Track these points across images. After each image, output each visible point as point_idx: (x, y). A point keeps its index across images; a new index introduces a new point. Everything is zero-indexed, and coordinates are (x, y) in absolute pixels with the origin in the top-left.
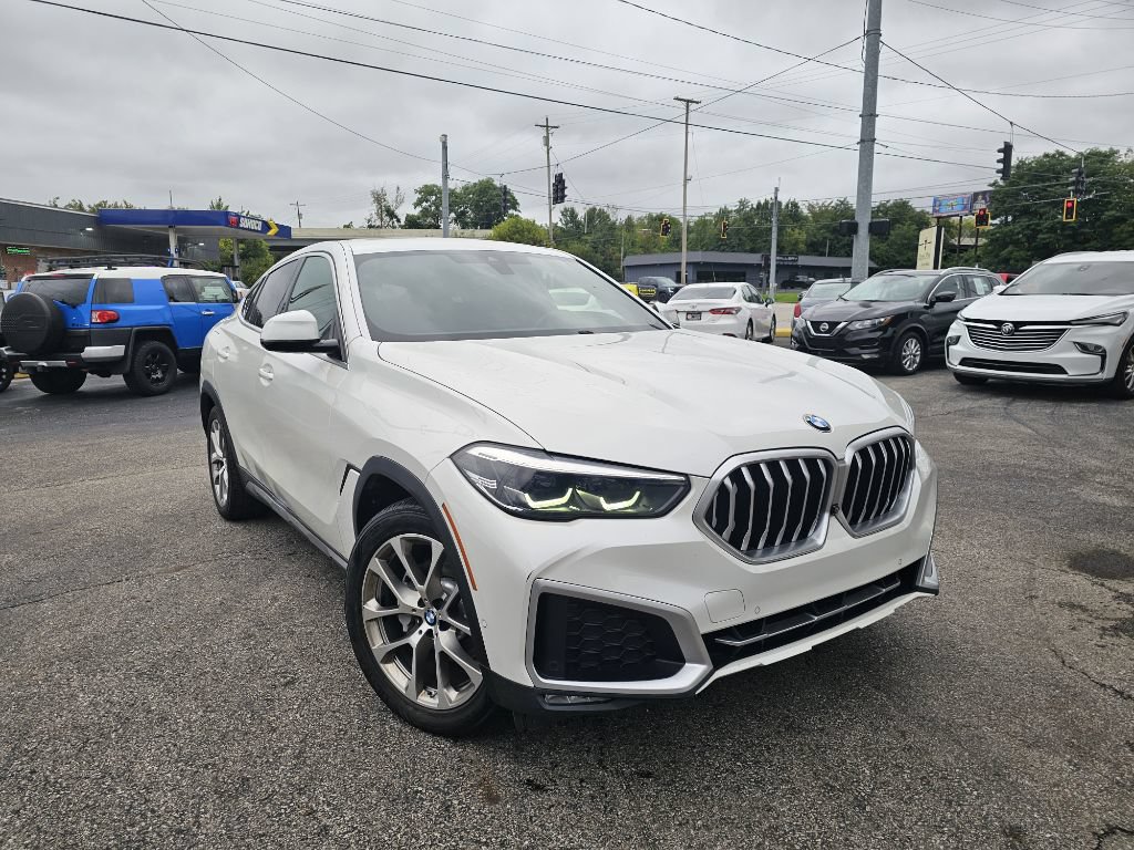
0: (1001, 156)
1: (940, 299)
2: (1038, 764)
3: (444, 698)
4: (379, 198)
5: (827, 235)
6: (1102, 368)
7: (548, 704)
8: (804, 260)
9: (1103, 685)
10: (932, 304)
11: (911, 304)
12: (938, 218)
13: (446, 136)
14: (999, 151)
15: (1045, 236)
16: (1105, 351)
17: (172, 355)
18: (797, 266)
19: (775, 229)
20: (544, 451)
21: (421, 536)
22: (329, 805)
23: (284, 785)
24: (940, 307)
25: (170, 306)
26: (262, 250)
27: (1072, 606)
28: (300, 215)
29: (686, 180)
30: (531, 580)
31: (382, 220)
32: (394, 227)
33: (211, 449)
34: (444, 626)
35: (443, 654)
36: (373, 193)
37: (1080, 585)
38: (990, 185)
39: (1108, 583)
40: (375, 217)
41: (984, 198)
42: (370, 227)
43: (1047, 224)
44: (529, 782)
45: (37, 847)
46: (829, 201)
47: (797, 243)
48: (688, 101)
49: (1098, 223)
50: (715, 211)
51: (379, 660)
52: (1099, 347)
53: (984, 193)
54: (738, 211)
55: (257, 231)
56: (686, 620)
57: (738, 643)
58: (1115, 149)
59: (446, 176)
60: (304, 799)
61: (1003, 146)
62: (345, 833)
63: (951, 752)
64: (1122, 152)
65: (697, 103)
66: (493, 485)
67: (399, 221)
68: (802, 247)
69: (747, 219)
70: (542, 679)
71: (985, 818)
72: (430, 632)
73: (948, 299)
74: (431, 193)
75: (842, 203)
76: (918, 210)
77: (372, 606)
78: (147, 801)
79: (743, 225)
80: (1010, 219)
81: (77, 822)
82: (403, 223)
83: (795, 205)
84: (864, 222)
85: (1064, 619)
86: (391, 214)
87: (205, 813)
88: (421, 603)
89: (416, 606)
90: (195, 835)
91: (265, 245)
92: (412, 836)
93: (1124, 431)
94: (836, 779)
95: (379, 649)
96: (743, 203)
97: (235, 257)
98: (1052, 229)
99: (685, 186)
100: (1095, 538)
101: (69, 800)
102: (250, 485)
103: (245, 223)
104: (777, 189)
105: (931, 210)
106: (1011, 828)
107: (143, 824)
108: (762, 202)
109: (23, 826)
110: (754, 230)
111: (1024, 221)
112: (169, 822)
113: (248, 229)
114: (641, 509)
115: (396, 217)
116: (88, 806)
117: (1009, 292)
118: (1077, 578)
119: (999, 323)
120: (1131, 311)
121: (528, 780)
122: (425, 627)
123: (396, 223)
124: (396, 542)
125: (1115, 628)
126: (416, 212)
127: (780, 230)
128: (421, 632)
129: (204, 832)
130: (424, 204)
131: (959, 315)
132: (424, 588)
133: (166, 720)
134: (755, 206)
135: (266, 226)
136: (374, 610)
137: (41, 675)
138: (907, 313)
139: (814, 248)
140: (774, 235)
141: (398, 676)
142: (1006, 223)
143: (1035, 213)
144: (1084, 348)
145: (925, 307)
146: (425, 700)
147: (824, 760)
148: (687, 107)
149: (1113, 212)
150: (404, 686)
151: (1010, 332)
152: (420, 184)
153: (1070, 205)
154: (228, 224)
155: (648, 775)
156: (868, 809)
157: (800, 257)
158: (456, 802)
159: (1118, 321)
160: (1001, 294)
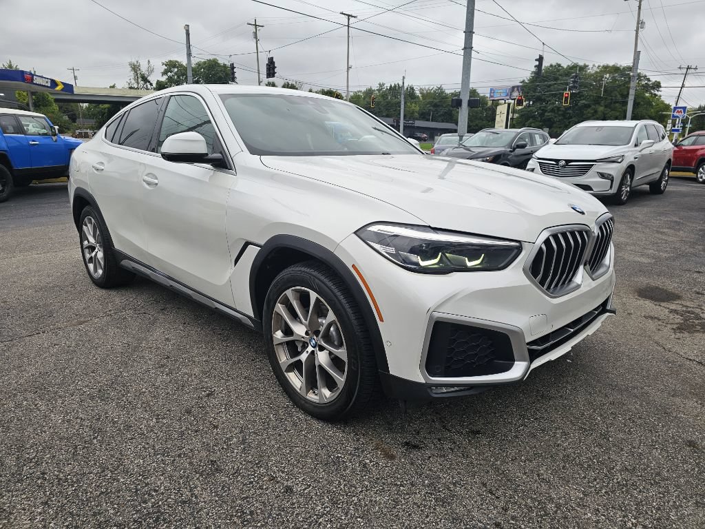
0: (537, 63)
1: (518, 147)
2: (682, 405)
3: (321, 395)
4: (135, 68)
5: (432, 108)
6: (611, 187)
7: (436, 393)
8: (419, 123)
9: (690, 360)
10: (514, 149)
11: (503, 149)
12: (493, 100)
13: (188, 26)
14: (536, 60)
15: (549, 114)
16: (613, 177)
17: (9, 173)
18: (414, 127)
19: (403, 103)
20: (429, 227)
21: (303, 288)
22: (283, 472)
23: (244, 463)
24: (518, 151)
25: (4, 137)
26: (48, 101)
27: (652, 318)
28: (75, 78)
29: (349, 68)
30: (430, 312)
31: (138, 83)
32: (147, 89)
33: (83, 237)
34: (322, 349)
35: (321, 367)
36: (130, 64)
37: (648, 305)
38: (521, 82)
39: (663, 304)
40: (133, 81)
41: (518, 90)
42: (131, 88)
43: (550, 107)
44: (407, 444)
45: (76, 527)
46: (432, 87)
47: (413, 113)
48: (349, 16)
49: (576, 108)
50: (364, 89)
51: (284, 369)
52: (610, 175)
53: (518, 87)
54: (379, 90)
55: (47, 87)
56: (519, 334)
57: (540, 348)
58: (587, 64)
59: (189, 55)
60: (262, 470)
61: (538, 57)
62: (304, 490)
63: (636, 402)
64: (590, 66)
65: (355, 17)
66: (392, 250)
67: (151, 84)
68: (416, 115)
69: (384, 95)
70: (431, 378)
71: (673, 438)
72: (313, 352)
73: (523, 146)
74: (174, 66)
75: (439, 88)
76: (482, 95)
77: (279, 335)
78: (147, 484)
79: (381, 100)
80: (531, 103)
81: (99, 505)
82: (154, 85)
83: (412, 88)
84: (465, 99)
85: (651, 325)
86: (145, 80)
87: (196, 487)
88: (307, 333)
89: (304, 335)
90: (197, 504)
91: (51, 98)
92: (351, 486)
93: (629, 222)
94: (585, 424)
95: (284, 362)
96: (381, 85)
97: (31, 105)
98: (552, 110)
99: (348, 72)
100: (643, 281)
101: (85, 490)
102: (125, 263)
103: (37, 80)
104: (404, 78)
105: (488, 95)
106: (689, 441)
107: (153, 500)
108: (393, 85)
109: (57, 513)
110: (388, 103)
111: (538, 105)
112: (172, 497)
113: (40, 85)
114: (485, 265)
115: (149, 82)
116: (102, 493)
117: (559, 143)
118: (646, 302)
119: (557, 161)
120: (626, 155)
121: (406, 442)
122: (310, 349)
123: (149, 86)
124: (289, 293)
125: (678, 328)
126: (164, 79)
127: (405, 103)
128: (307, 352)
129: (202, 500)
130: (169, 74)
131: (533, 156)
132: (307, 323)
133: (131, 427)
134: (388, 88)
135: (54, 84)
136: (279, 337)
137: (12, 405)
138: (501, 155)
139: (424, 116)
140: (402, 106)
141: (296, 380)
142: (529, 106)
143: (544, 100)
144: (602, 175)
145: (511, 151)
146: (311, 397)
147: (572, 414)
148: (349, 19)
149: (584, 101)
150: (299, 387)
151: (563, 166)
152: (166, 60)
153: (567, 95)
154: (24, 80)
155: (478, 432)
156: (610, 439)
157: (416, 122)
158: (368, 461)
159: (619, 161)
160: (555, 144)
